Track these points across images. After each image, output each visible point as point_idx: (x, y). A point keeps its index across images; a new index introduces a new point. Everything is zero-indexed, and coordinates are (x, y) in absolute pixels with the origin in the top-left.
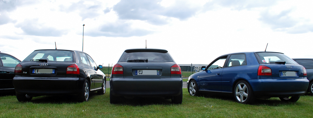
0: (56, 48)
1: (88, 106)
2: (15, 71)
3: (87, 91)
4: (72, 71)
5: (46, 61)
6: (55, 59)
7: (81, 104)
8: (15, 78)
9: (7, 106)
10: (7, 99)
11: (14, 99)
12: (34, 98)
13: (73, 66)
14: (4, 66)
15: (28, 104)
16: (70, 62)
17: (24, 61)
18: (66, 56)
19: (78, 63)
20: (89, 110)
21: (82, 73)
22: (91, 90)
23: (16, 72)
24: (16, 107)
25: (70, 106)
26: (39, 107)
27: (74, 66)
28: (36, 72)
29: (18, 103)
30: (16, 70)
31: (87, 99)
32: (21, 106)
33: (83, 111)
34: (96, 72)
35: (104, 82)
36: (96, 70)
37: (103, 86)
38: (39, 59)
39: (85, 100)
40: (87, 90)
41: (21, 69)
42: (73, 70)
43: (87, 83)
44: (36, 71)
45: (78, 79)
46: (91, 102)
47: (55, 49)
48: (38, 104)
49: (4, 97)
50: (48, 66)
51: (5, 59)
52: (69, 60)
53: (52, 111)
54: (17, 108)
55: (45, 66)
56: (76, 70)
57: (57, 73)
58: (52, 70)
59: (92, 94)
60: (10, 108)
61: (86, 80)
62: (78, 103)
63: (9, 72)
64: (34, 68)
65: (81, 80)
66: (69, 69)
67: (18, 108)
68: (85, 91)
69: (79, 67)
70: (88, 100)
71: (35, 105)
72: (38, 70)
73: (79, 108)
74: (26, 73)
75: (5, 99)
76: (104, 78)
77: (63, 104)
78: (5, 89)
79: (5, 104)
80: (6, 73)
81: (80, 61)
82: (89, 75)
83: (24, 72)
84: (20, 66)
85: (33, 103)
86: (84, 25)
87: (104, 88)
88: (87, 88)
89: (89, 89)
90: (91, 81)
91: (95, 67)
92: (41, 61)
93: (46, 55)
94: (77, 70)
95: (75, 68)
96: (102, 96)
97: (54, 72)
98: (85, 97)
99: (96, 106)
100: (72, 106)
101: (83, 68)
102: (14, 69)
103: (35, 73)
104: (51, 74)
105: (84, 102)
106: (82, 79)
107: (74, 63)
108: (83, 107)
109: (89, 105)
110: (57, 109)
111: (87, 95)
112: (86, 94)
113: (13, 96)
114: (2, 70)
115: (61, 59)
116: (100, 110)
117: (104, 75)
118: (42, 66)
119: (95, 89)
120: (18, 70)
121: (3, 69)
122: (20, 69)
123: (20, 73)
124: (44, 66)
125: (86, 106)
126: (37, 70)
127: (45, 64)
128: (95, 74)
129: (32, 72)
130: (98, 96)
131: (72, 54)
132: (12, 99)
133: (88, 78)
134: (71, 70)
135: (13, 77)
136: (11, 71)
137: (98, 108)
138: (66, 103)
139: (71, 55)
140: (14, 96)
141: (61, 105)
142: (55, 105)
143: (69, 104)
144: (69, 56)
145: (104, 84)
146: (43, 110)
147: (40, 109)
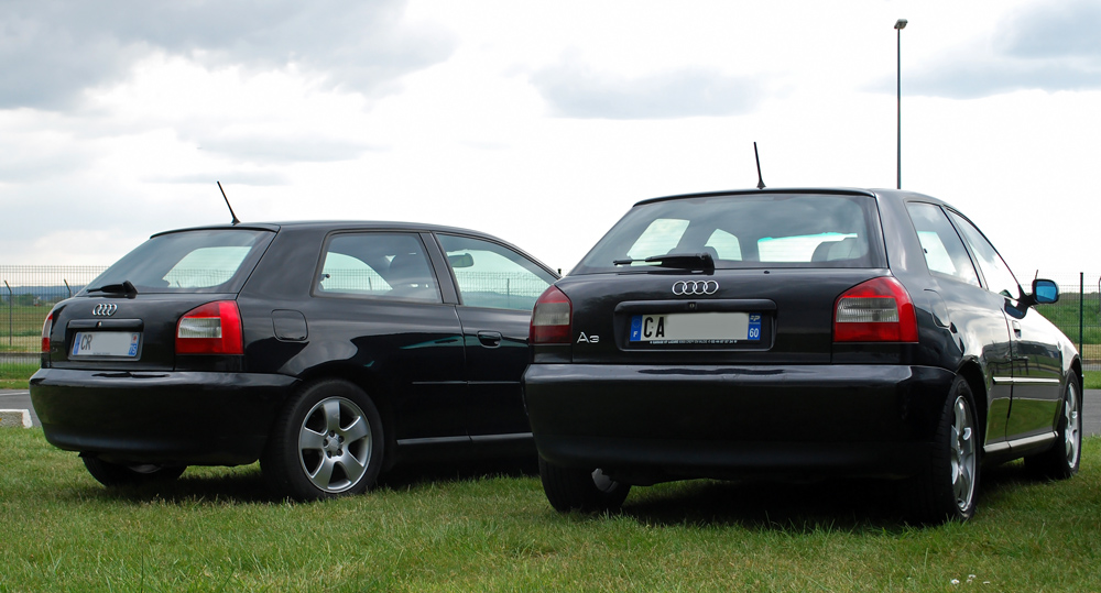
0: (761, 184)
1: (978, 554)
2: (533, 328)
3: (967, 455)
4: (870, 320)
5: (705, 264)
6: (749, 248)
7: (930, 536)
8: (535, 373)
9: (500, 537)
10: (491, 494)
11: (531, 495)
12: (636, 492)
13: (874, 294)
14: (466, 303)
15: (610, 525)
16: (854, 264)
17: (581, 270)
18: (826, 230)
19: (903, 266)
20: (988, 576)
21: (930, 333)
22: (990, 448)
23: (539, 336)
24: (545, 544)
25: (865, 549)
26: (677, 550)
27: (883, 290)
28: (648, 333)
29: (553, 520)
30: (540, 323)
31: (964, 506)
32: (577, 540)
33: (955, 581)
34: (1020, 323)
35: (1067, 397)
36: (1019, 312)
37: (1061, 425)
38: (664, 252)
39: (954, 512)
40: (964, 444)
41: (565, 320)
42: (876, 316)
43: (966, 400)
44: (653, 328)
45: (907, 372)
46: (997, 528)
47: (754, 186)
48: (668, 531)
49: (473, 485)
50: (718, 295)
51: (468, 261)
52: (845, 254)
53: (759, 577)
54: (551, 551)
55: (704, 296)
56: (894, 318)
57: (778, 335)
58: (743, 318)
59: (996, 475)
60: (516, 548)
61: (960, 382)
62: (911, 531)
63: (490, 341)
64: (637, 313)
65: (924, 378)
66: (847, 313)
67: (558, 550)
68: (951, 455)
69: (908, 296)
70: (972, 510)
71: (652, 533)
72: (661, 323)
73: (929, 565)
74: (595, 339)
75: (477, 494)
76: (1067, 365)
77: (819, 534)
78: (474, 438)
79: (485, 523)
80: (476, 342)
81: (917, 254)
82: (975, 349)
83: (582, 338)
84: (557, 299)
85: (642, 522)
86: (901, 25)
87: (1071, 438)
88: (963, 433)
89: (979, 437)
90: (989, 389)
91: (1007, 293)
92: (675, 263)
93: (700, 228)
94: (901, 315)
95: (889, 301)
96: (1057, 486)
97: (755, 334)
98: (956, 493)
99: (1036, 552)
100: (875, 547)
101: (934, 302)
102: (528, 319)
103: (643, 338)
104: (741, 343)
105: (950, 523)
106: (932, 373)
107: (877, 272)
108: (947, 554)
109: (986, 547)
110: (783, 562)
111: (964, 478)
112: (957, 470)
113: (519, 481)
114: (456, 329)
115: (790, 251)
116: (1071, 582)
117: (1069, 350)
118: (684, 297)
119: (1014, 443)
120: (550, 323)
121: (462, 323)
122: (559, 316)
123: (560, 343)
124: (694, 296)
125: (968, 550)
126: (656, 318)
127: (701, 285)
128: (1014, 338)
129: (627, 333)
130: (1036, 488)
131: (860, 213)
132: (518, 498)
133: (971, 367)
134: (865, 316)
135: (524, 369)
136: (506, 332)
137: (1054, 568)
138: (835, 528)
139: (859, 222)
140: (525, 480)
141: (805, 539)
142: (771, 538)
143: (857, 533)
144: (842, 226)
145: (1068, 409)
146: (701, 563)
147: (686, 562)
